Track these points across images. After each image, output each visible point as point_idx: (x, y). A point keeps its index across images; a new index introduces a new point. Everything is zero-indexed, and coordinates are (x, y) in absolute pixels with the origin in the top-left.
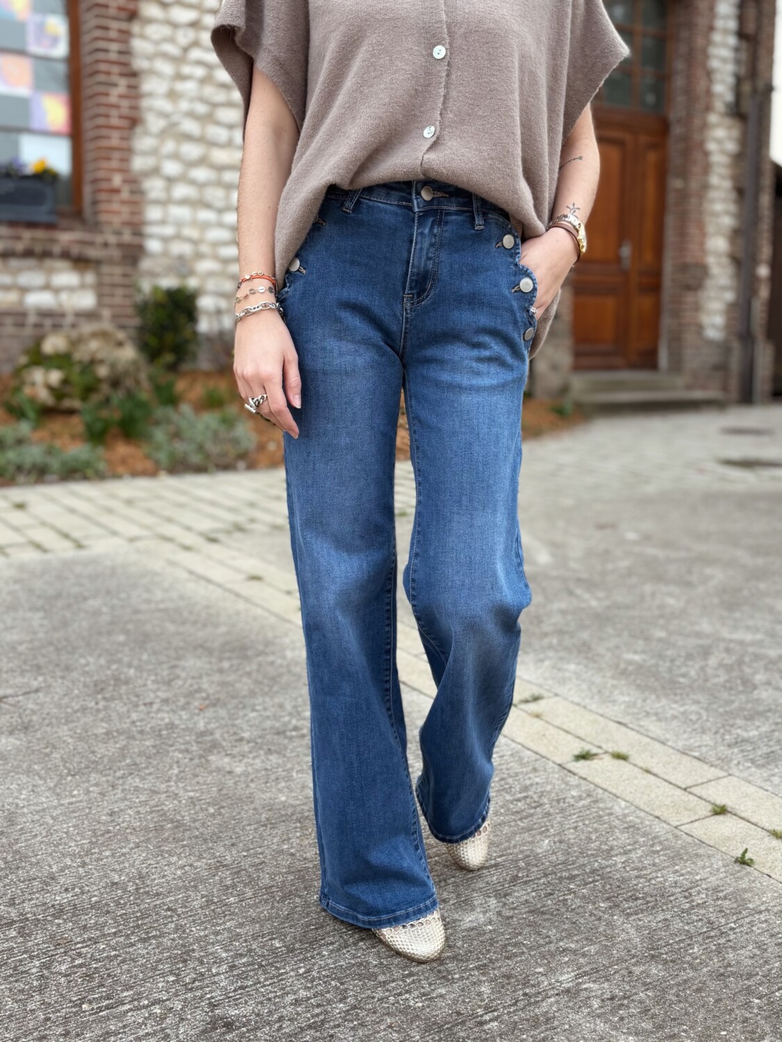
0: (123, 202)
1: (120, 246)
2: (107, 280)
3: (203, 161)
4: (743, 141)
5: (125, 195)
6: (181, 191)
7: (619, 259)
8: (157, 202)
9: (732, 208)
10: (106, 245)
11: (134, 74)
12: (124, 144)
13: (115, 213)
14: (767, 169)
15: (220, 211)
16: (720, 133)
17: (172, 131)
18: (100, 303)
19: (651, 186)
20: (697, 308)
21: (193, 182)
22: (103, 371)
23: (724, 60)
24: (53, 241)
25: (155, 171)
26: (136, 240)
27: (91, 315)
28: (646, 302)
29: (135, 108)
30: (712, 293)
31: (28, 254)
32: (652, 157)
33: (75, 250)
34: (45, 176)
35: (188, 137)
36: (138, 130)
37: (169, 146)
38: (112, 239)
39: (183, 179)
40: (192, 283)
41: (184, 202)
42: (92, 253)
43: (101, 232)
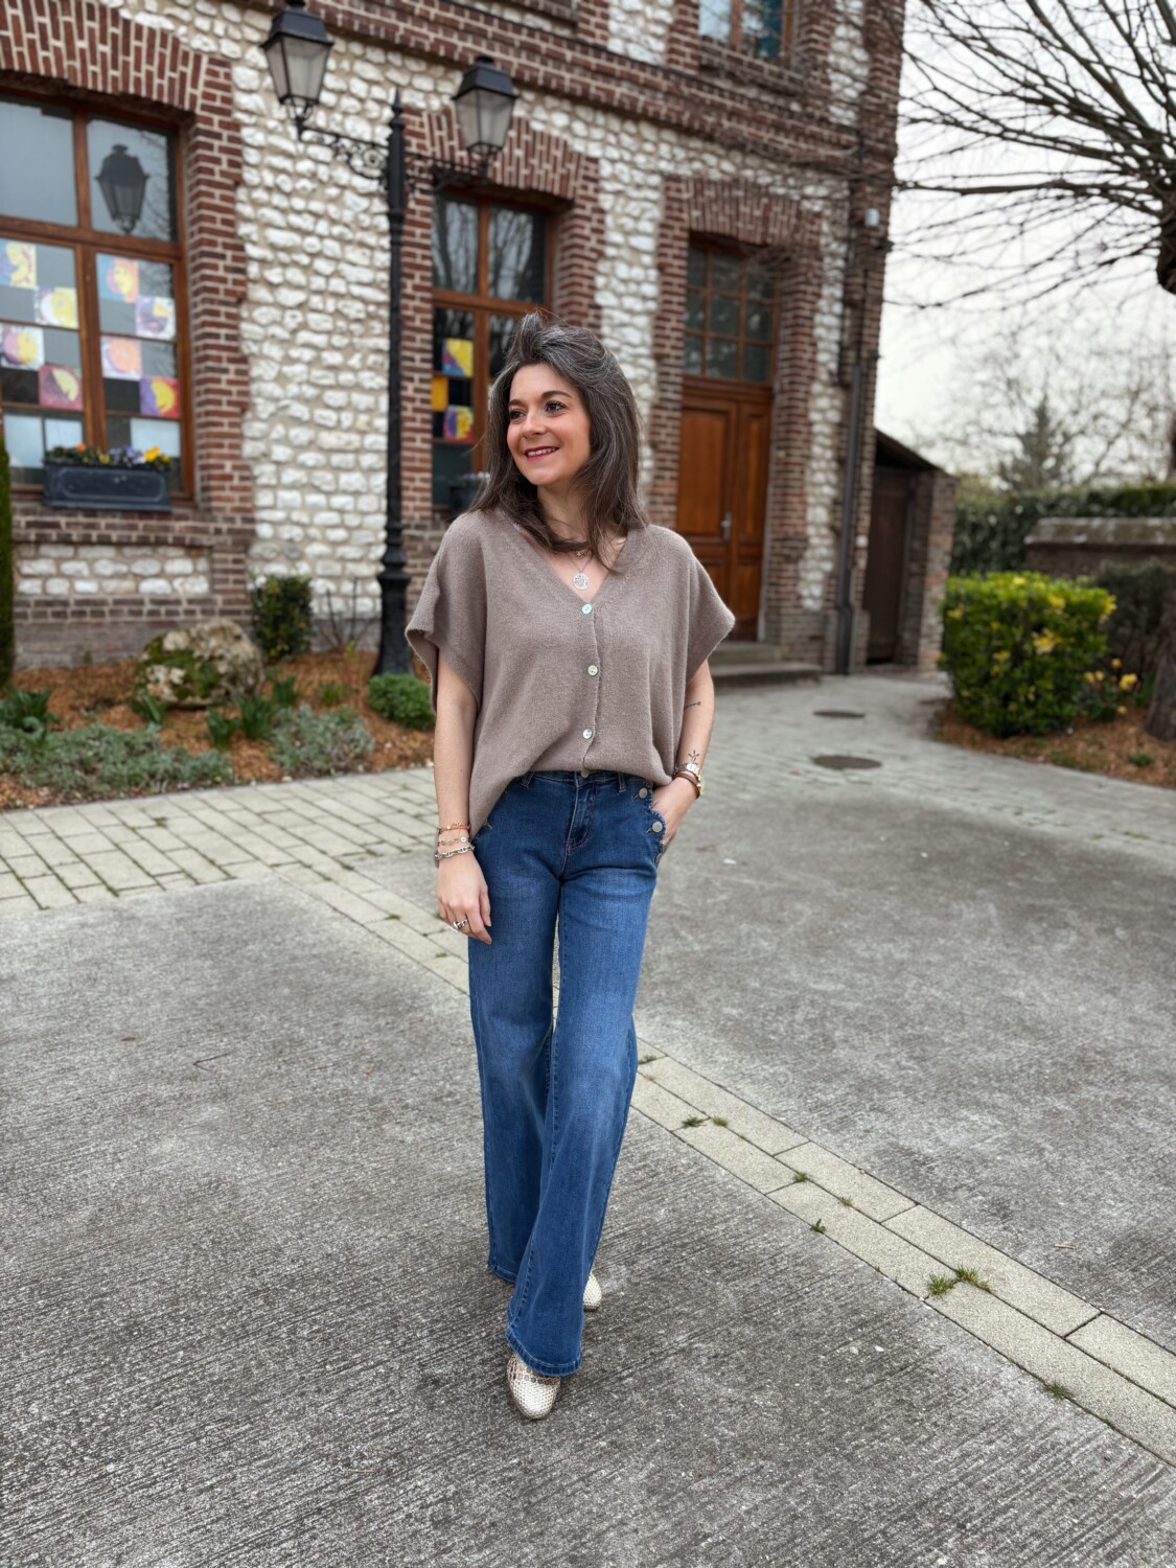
0: (233, 489)
1: (231, 531)
2: (218, 566)
3: (312, 445)
4: (845, 411)
5: (236, 482)
6: (290, 475)
7: (722, 529)
8: (266, 486)
9: (833, 478)
10: (218, 531)
11: (244, 360)
12: (236, 430)
13: (226, 499)
14: (869, 439)
15: (328, 494)
16: (823, 403)
17: (281, 415)
18: (213, 590)
19: (753, 455)
20: (797, 578)
21: (302, 466)
22: (222, 668)
23: (829, 328)
24: (167, 529)
25: (266, 456)
26: (248, 526)
27: (204, 604)
28: (748, 571)
29: (246, 394)
30: (811, 564)
31: (143, 542)
32: (755, 426)
33: (188, 537)
34: (156, 465)
35: (297, 421)
36: (249, 415)
37: (279, 431)
38: (224, 526)
39: (293, 463)
40: (303, 569)
41: (293, 486)
42: (205, 540)
43: (214, 520)
